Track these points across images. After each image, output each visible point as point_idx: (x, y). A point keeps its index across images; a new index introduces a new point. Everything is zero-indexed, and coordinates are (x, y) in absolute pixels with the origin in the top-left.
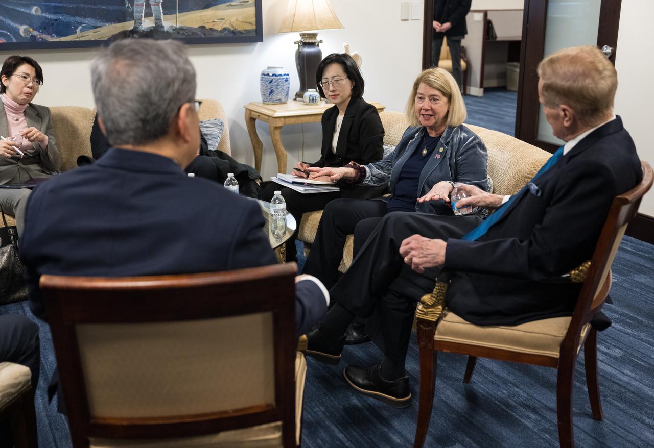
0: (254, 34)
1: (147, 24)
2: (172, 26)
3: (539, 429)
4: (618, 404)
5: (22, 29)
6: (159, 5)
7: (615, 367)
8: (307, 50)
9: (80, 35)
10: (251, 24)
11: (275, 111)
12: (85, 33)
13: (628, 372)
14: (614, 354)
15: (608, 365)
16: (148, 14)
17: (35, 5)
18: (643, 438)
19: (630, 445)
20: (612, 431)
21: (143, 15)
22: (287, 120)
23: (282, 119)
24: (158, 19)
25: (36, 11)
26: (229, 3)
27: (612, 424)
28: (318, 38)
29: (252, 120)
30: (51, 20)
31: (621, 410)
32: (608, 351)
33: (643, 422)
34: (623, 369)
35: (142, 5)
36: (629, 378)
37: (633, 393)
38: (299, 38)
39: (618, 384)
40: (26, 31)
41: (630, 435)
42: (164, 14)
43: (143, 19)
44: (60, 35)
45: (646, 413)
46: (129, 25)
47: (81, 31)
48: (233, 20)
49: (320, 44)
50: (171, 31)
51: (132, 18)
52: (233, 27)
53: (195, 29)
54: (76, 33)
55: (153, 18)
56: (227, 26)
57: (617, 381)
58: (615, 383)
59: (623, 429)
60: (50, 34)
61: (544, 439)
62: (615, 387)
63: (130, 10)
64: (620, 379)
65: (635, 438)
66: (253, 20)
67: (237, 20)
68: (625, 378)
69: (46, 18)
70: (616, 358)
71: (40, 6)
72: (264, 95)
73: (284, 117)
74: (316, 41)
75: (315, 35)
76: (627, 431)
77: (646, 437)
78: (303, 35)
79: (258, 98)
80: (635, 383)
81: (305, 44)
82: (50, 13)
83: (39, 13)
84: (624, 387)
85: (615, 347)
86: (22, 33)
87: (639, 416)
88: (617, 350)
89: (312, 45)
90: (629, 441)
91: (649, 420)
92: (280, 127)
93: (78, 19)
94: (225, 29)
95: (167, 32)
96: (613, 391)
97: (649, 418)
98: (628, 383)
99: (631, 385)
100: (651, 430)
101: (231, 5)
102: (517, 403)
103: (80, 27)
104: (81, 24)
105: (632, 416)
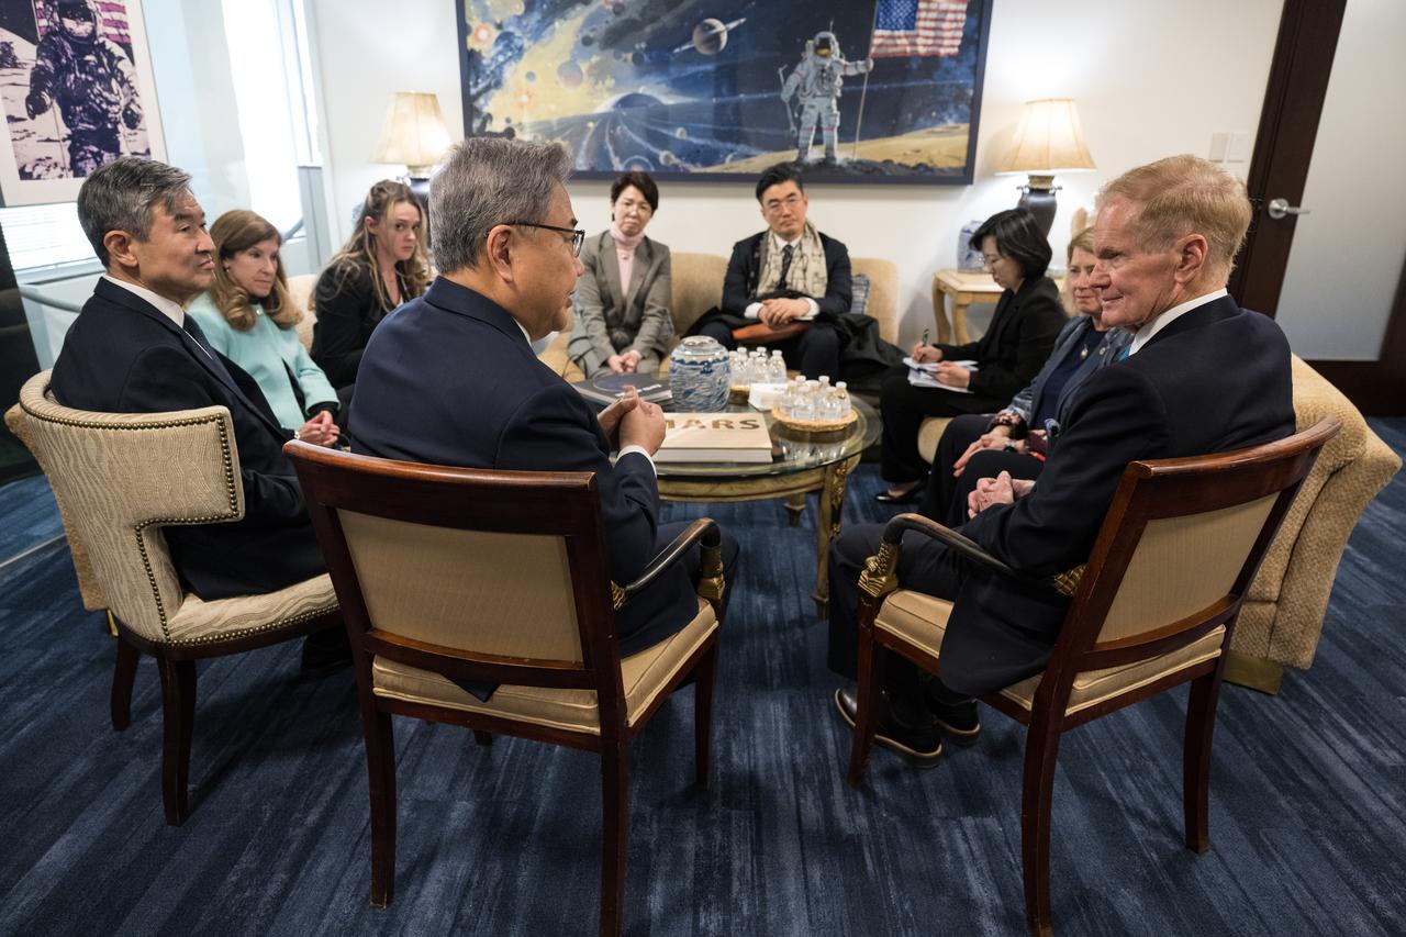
0: (961, 174)
1: (815, 154)
2: (847, 159)
3: (1147, 840)
4: (1331, 848)
5: (662, 155)
6: (832, 129)
7: (1368, 781)
8: (1034, 199)
9: (730, 165)
10: (959, 159)
11: (962, 283)
12: (736, 164)
13: (1390, 798)
14: (1381, 758)
15: (1356, 774)
16: (817, 142)
17: (680, 126)
18: (1343, 923)
19: (1306, 926)
20: (1286, 890)
21: (811, 142)
22: (977, 296)
23: (971, 295)
24: (830, 149)
25: (681, 134)
26: (930, 129)
27: (1295, 878)
28: (1055, 183)
29: (940, 293)
30: (696, 145)
31: (1330, 860)
32: (1373, 751)
33: (1362, 896)
34: (1383, 790)
35: (812, 129)
36: (1386, 809)
37: (1377, 838)
38: (1026, 181)
39: (1355, 814)
40: (667, 158)
41: (1320, 909)
42: (840, 141)
43: (810, 147)
44: (707, 163)
45: (1379, 882)
46: (791, 156)
47: (732, 160)
48: (934, 152)
49: (1058, 192)
50: (845, 164)
51: (796, 145)
52: (932, 161)
53: (877, 163)
54: (723, 162)
55: (823, 147)
56: (923, 160)
57: (1356, 808)
58: (1349, 808)
59: (1312, 894)
60: (693, 162)
61: (1145, 859)
62: (1345, 817)
63: (796, 135)
64: (1363, 806)
65: (1326, 917)
66: (963, 154)
67: (939, 153)
68: (1377, 808)
69: (691, 143)
70: (1380, 767)
71: (686, 127)
72: (960, 259)
73: (974, 293)
74: (1049, 187)
75: (1049, 179)
76: (1318, 901)
77: (1351, 925)
78: (1032, 178)
79: (954, 263)
80: (1391, 821)
81: (1033, 191)
82: (698, 137)
83: (685, 137)
84: (1364, 823)
85: (1392, 747)
86: (662, 161)
87: (1362, 881)
88: (1393, 754)
89: (1044, 192)
90: (1308, 919)
91: (1377, 896)
92: (966, 306)
93: (729, 145)
94: (920, 165)
95: (840, 166)
96: (1336, 822)
97: (1379, 892)
98: (1377, 818)
99: (1382, 823)
100: (1371, 915)
101: (933, 132)
102: (1136, 786)
103: (730, 156)
104: (732, 151)
105: (1346, 878)
